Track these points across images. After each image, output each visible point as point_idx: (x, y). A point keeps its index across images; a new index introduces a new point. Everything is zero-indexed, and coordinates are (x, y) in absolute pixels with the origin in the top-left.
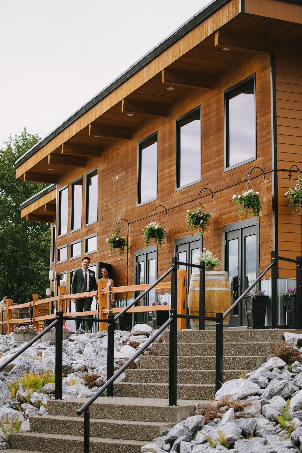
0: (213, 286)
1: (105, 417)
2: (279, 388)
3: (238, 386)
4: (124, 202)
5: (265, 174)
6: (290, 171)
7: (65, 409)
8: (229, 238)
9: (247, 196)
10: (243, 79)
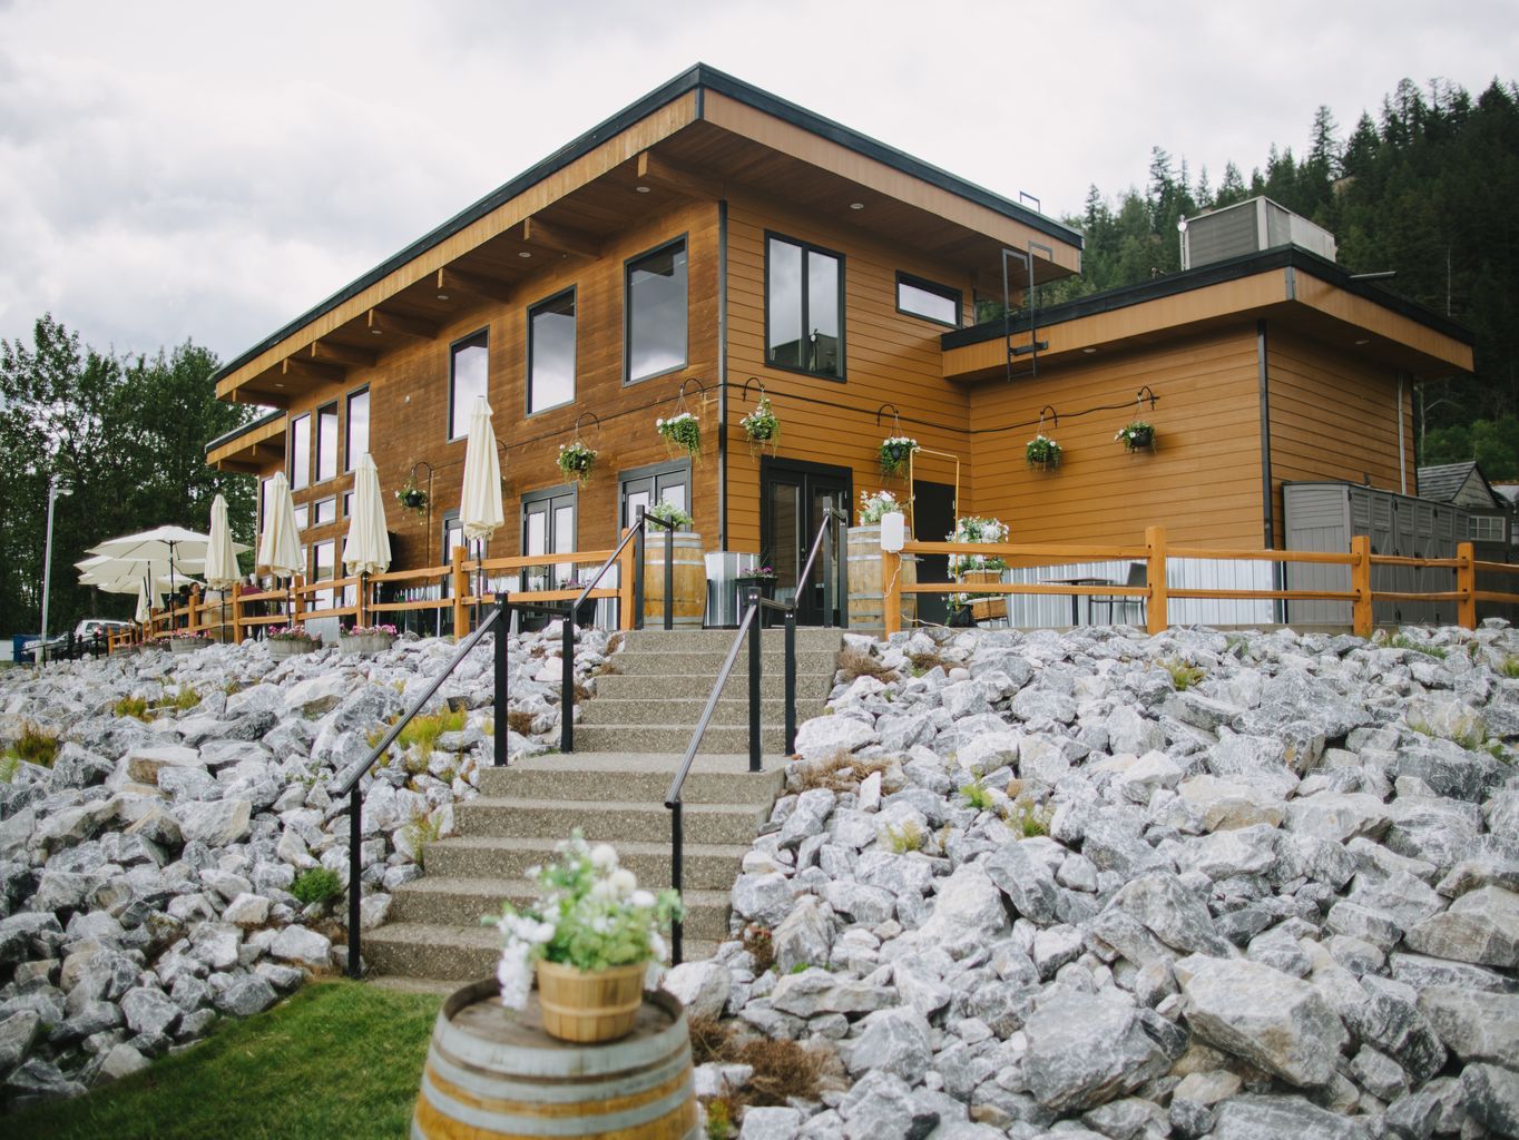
0: (682, 558)
1: (611, 797)
2: (916, 731)
3: (837, 728)
4: (420, 436)
5: (704, 391)
6: (746, 387)
7: (520, 784)
8: (629, 490)
9: (681, 423)
10: (663, 241)
